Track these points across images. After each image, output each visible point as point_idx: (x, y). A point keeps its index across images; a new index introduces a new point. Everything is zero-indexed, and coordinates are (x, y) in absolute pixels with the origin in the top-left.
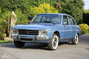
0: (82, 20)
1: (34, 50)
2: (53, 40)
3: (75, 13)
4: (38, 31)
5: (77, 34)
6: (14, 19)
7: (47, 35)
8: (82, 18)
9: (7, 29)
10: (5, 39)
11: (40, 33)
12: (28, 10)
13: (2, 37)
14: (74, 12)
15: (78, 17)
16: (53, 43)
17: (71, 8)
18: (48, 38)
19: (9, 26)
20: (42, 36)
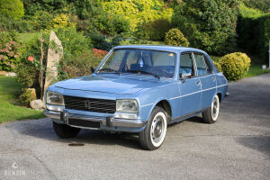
0: (236, 38)
1: (104, 146)
2: (154, 124)
3: (217, 18)
4: (114, 102)
5: (217, 96)
6: (56, 52)
7: (138, 114)
8: (233, 31)
9: (37, 77)
10: (32, 103)
11: (119, 108)
12: (94, 9)
13: (25, 98)
14: (215, 15)
15: (225, 28)
16: (152, 131)
17: (205, 5)
18: (139, 122)
19: (42, 68)
20: (125, 116)
